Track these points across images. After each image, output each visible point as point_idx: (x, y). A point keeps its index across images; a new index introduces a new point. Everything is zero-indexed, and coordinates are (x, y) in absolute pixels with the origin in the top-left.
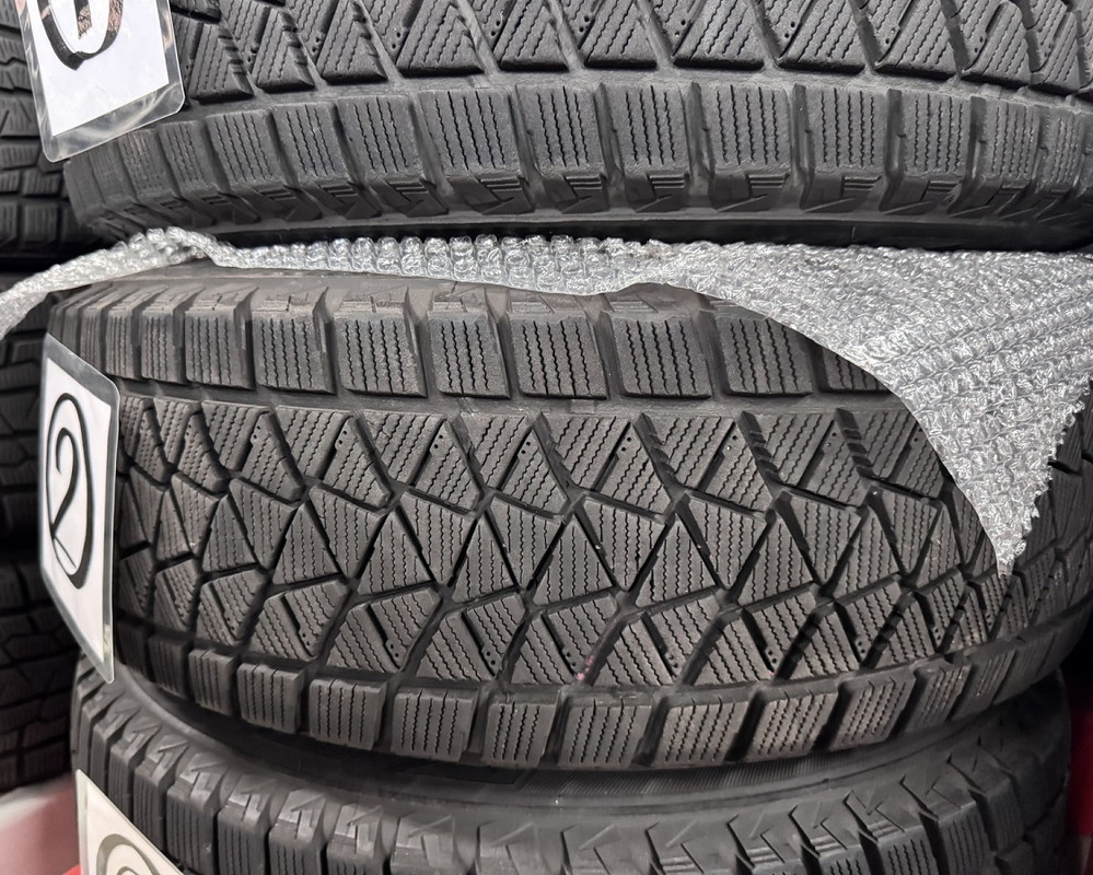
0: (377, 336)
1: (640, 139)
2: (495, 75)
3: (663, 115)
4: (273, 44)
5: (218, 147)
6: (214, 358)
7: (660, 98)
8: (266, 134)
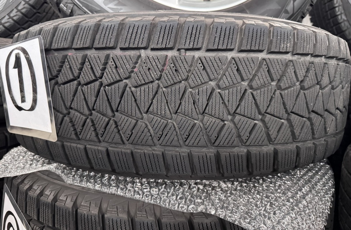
0: (119, 224)
1: (202, 168)
2: (158, 146)
3: (209, 161)
4: (87, 130)
5: (68, 153)
6: (65, 222)
7: (208, 157)
8: (83, 153)
